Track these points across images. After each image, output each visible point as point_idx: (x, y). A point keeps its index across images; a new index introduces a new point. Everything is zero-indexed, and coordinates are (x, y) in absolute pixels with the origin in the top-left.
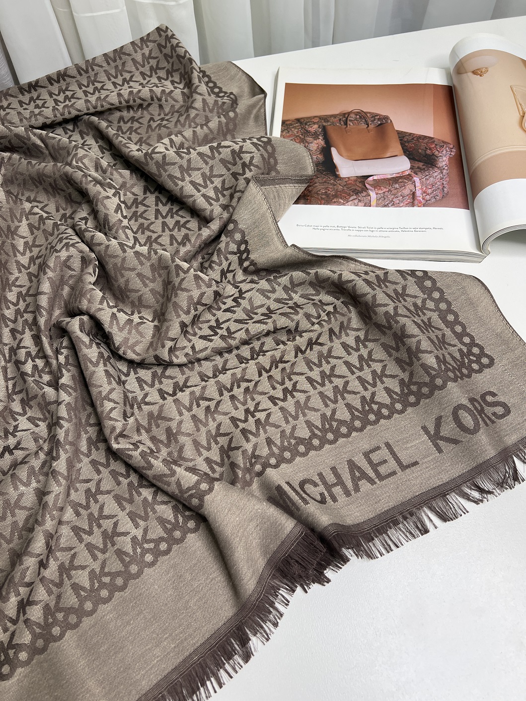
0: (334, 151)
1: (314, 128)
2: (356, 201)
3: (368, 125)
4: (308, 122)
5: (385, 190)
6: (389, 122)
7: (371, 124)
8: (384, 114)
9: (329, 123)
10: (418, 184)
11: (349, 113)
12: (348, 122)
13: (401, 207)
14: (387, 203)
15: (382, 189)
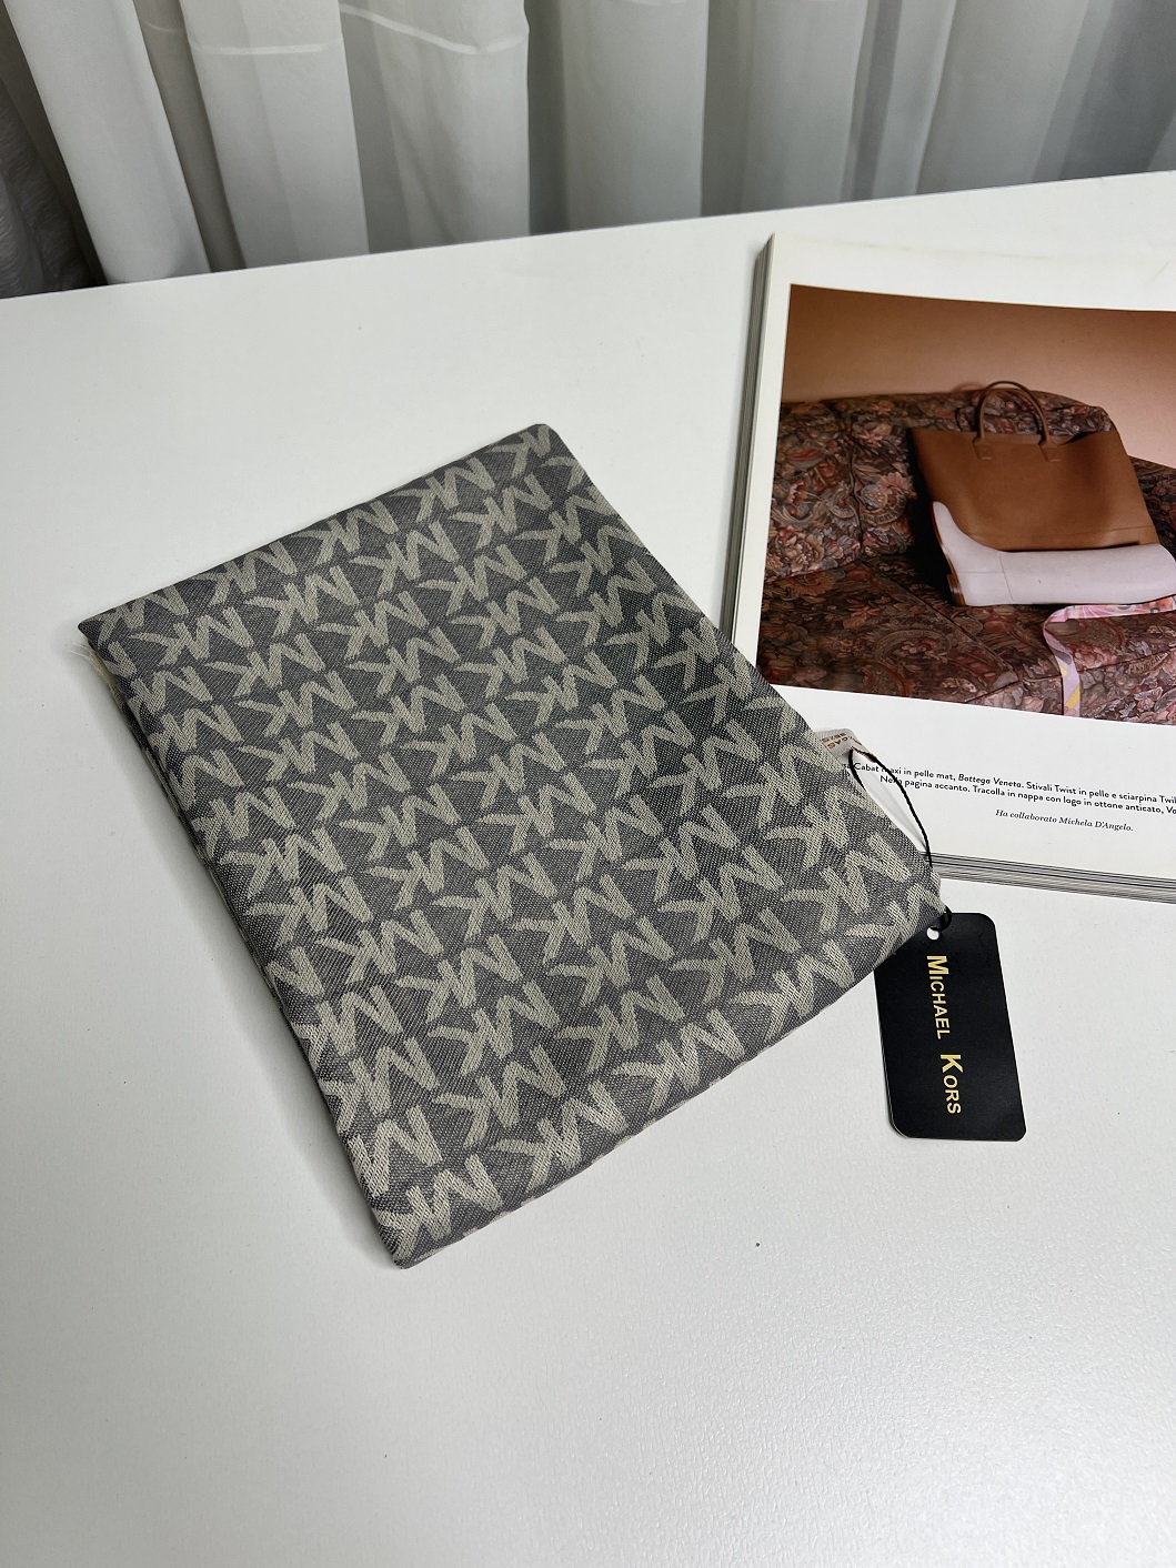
0: (942, 516)
1: (877, 435)
2: (1017, 692)
3: (1042, 433)
4: (859, 413)
5: (1106, 658)
6: (1108, 428)
7: (1051, 434)
8: (1090, 400)
9: (924, 422)
11: (984, 393)
12: (983, 422)
13: (1160, 722)
14: (1116, 703)
15: (1095, 656)
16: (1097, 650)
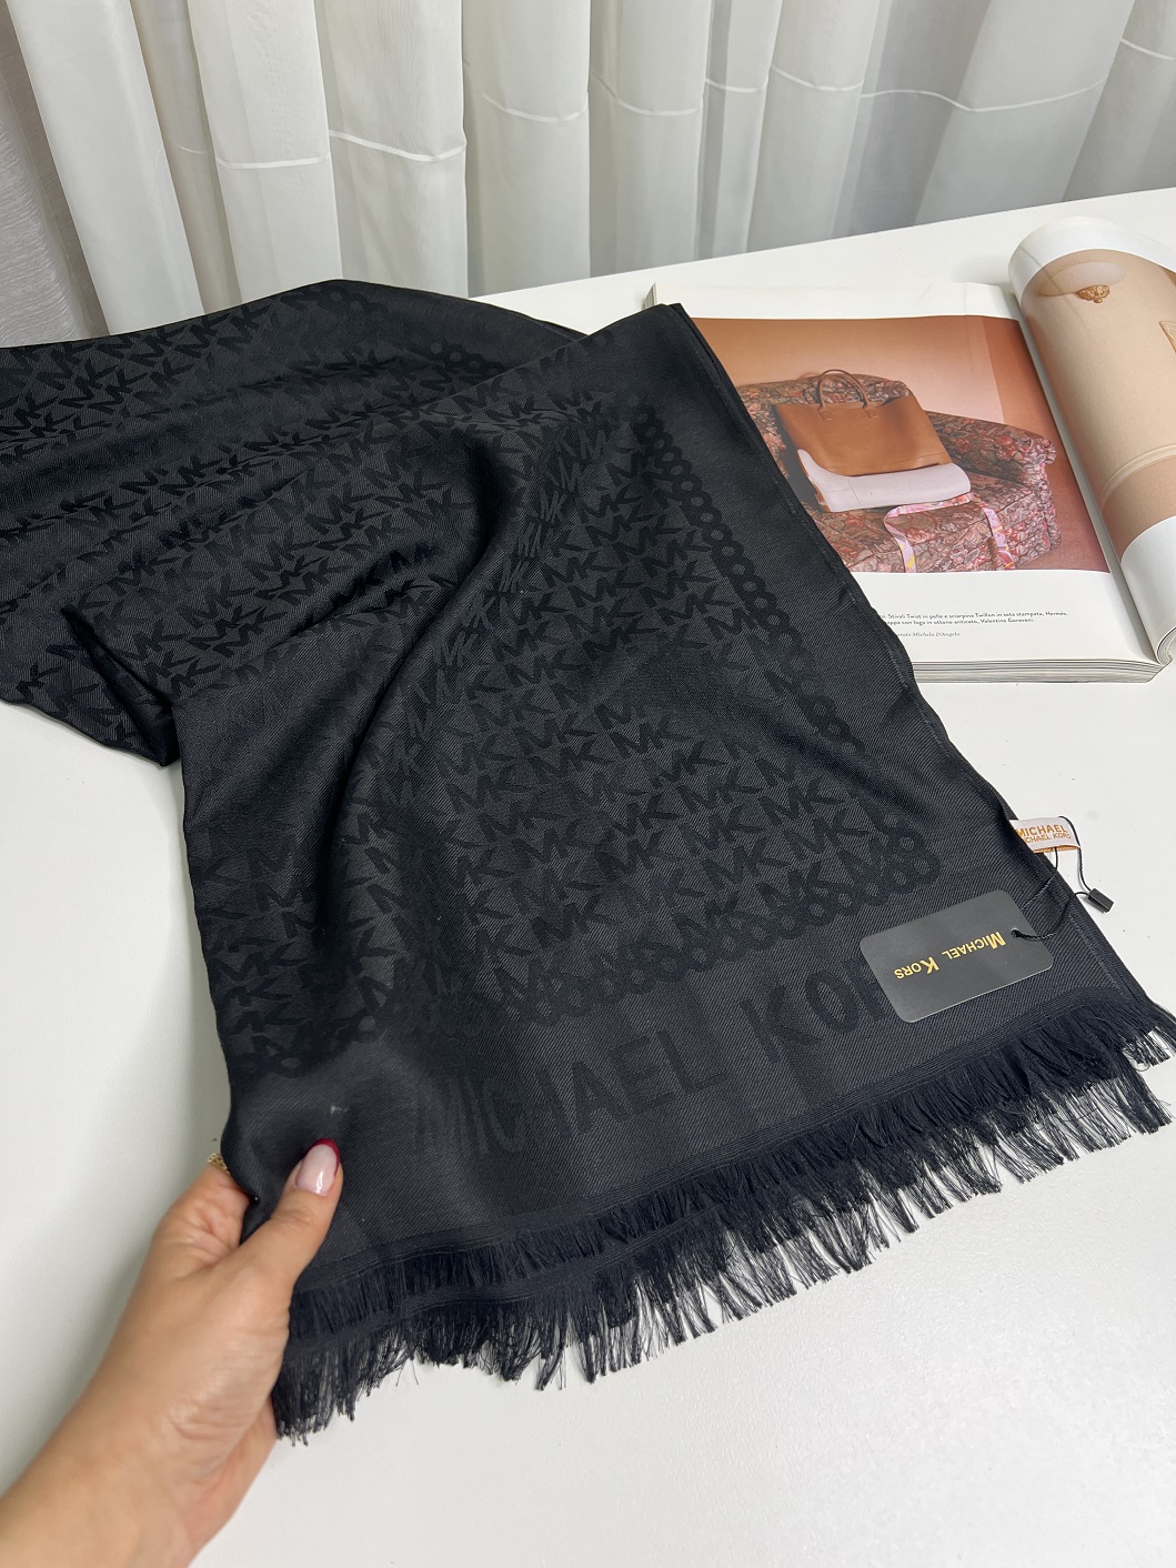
0: (805, 458)
1: (753, 410)
2: (873, 562)
3: (863, 400)
5: (928, 536)
6: (907, 394)
7: (870, 400)
8: (893, 378)
9: (782, 400)
10: (994, 522)
11: (820, 378)
12: (822, 396)
13: (969, 570)
14: (938, 562)
15: (921, 535)
16: (921, 532)
